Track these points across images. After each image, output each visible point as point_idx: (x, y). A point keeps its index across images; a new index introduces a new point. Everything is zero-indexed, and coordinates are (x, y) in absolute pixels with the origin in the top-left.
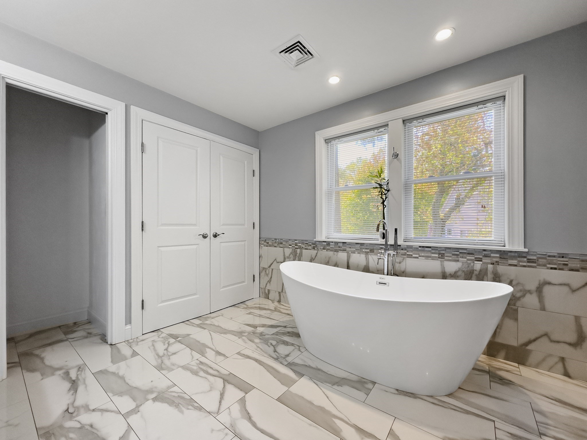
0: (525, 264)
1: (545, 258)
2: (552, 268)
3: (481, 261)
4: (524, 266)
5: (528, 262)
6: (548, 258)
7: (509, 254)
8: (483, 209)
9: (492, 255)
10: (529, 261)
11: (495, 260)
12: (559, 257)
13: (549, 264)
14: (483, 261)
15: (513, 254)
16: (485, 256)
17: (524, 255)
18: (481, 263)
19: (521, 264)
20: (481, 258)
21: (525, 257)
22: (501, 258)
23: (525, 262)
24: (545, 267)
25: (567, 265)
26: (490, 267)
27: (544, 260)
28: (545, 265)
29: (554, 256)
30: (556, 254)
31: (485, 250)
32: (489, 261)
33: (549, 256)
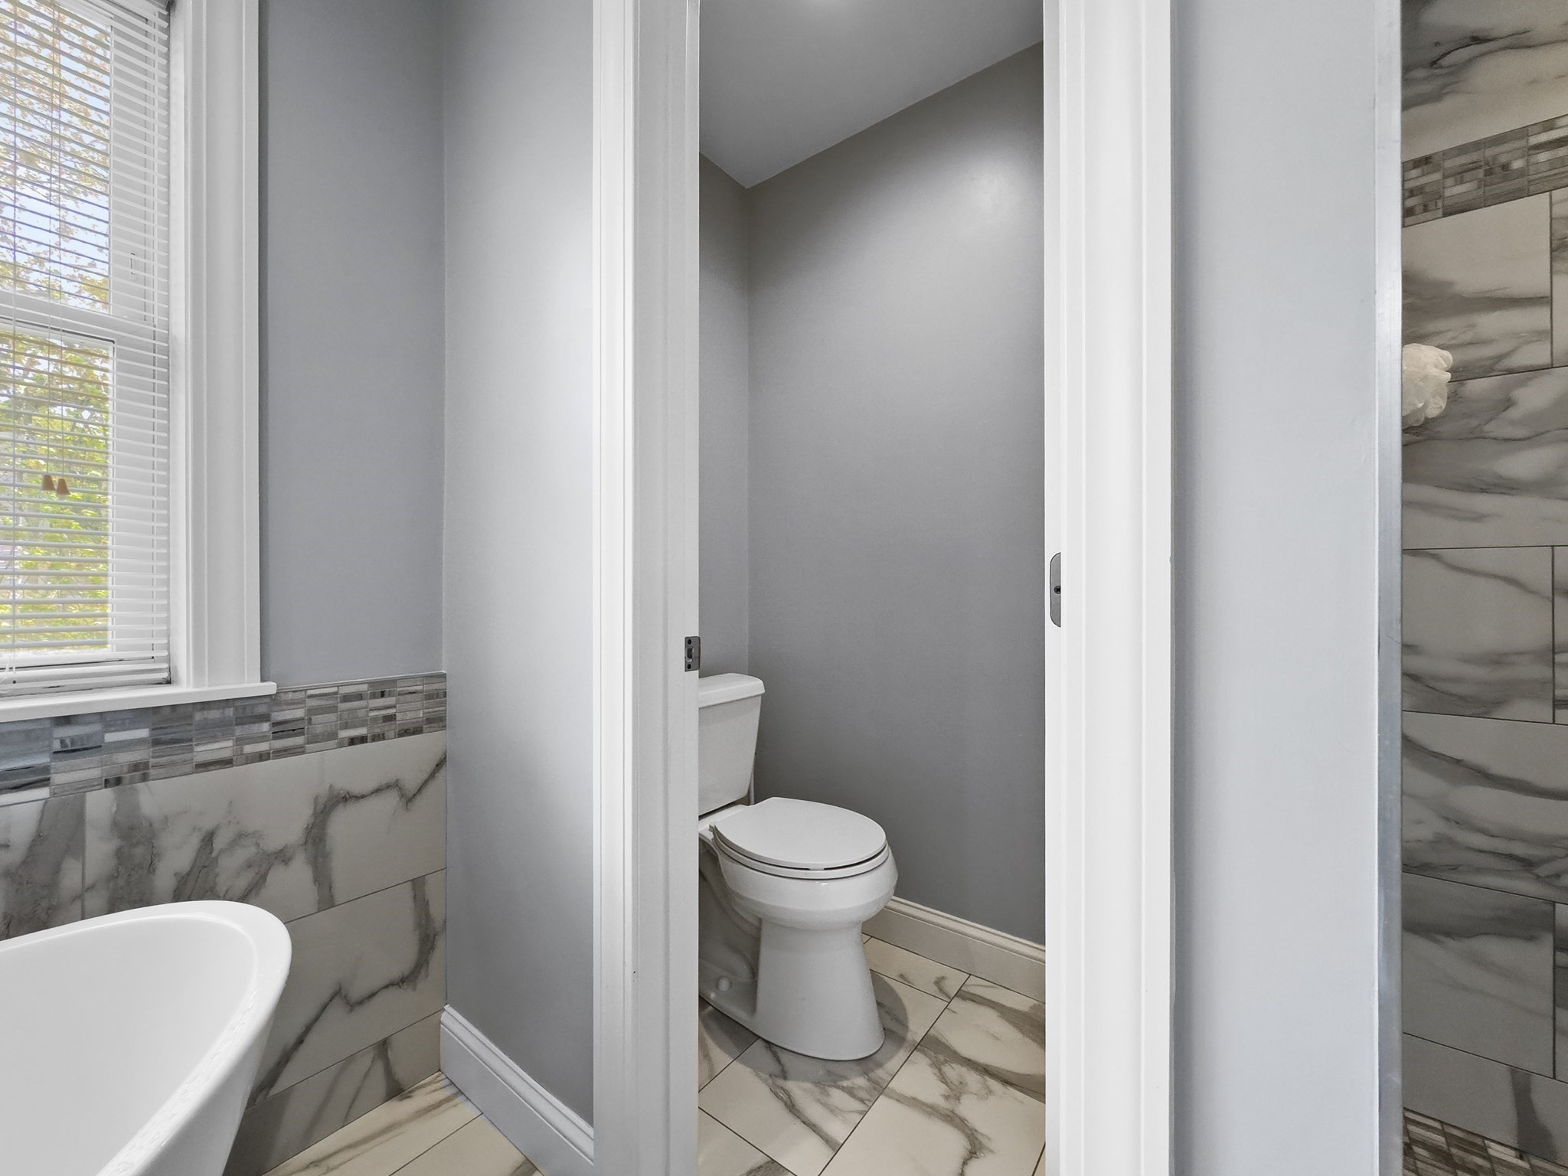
0: (263, 747)
1: (332, 709)
2: (353, 741)
3: (44, 782)
4: (262, 757)
5: (277, 735)
6: (343, 706)
7: (198, 716)
8: (54, 496)
9: (111, 737)
10: (283, 730)
11: (127, 758)
12: (374, 696)
13: (346, 726)
14: (57, 779)
15: (214, 714)
16: (69, 751)
17: (262, 709)
18: (43, 793)
19: (248, 749)
20: (46, 769)
21: (265, 718)
22: (156, 742)
23: (263, 738)
24: (333, 743)
25: (390, 718)
26: (100, 804)
27: (332, 717)
28: (332, 736)
29: (360, 696)
30: (365, 687)
31: (66, 720)
32: (95, 773)
33: (347, 698)
